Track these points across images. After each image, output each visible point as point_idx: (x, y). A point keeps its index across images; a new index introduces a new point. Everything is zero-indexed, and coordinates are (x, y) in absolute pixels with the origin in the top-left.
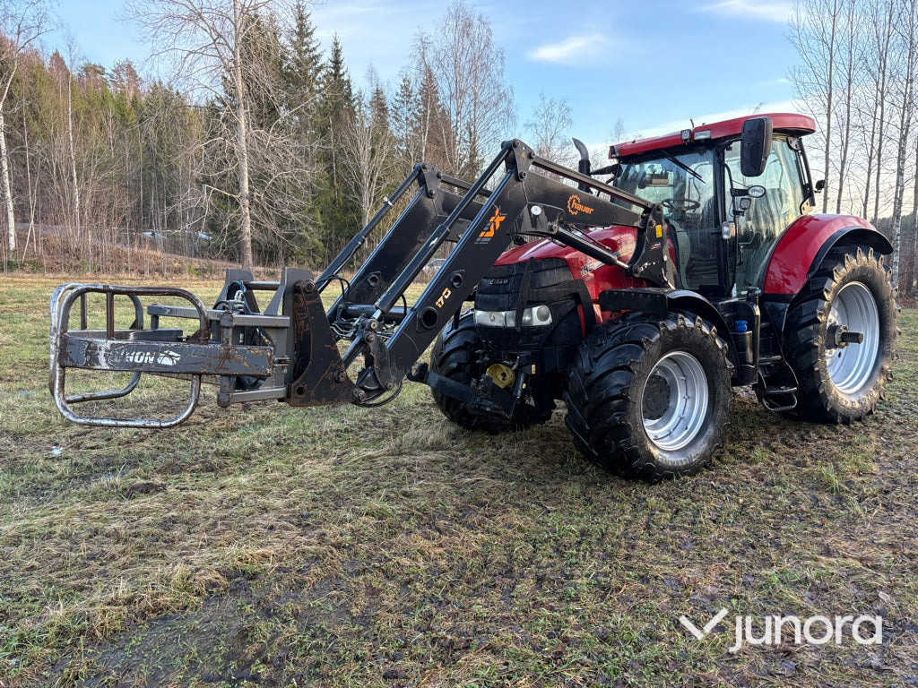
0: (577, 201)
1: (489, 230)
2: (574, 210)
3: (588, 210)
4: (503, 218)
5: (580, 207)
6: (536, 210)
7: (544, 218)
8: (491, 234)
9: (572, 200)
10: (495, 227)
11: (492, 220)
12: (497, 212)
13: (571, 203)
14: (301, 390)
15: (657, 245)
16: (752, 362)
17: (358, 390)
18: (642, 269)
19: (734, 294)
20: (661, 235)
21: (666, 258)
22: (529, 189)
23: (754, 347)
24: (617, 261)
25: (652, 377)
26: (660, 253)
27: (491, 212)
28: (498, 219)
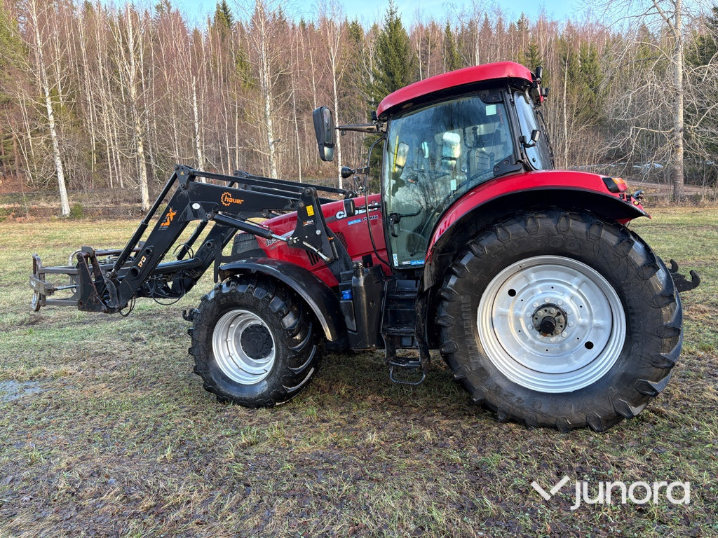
0: (228, 196)
1: (166, 221)
2: (226, 202)
3: (239, 201)
4: (174, 214)
5: (231, 200)
6: (196, 206)
7: (203, 211)
8: (168, 223)
9: (224, 196)
10: (170, 219)
11: (167, 215)
12: (171, 210)
13: (224, 198)
14: (81, 303)
15: (309, 222)
16: (355, 329)
17: (104, 307)
18: (295, 242)
19: (396, 264)
20: (313, 214)
21: (318, 232)
22: (191, 193)
23: (357, 316)
24: (273, 235)
25: (252, 326)
26: (313, 228)
27: (167, 211)
28: (172, 214)
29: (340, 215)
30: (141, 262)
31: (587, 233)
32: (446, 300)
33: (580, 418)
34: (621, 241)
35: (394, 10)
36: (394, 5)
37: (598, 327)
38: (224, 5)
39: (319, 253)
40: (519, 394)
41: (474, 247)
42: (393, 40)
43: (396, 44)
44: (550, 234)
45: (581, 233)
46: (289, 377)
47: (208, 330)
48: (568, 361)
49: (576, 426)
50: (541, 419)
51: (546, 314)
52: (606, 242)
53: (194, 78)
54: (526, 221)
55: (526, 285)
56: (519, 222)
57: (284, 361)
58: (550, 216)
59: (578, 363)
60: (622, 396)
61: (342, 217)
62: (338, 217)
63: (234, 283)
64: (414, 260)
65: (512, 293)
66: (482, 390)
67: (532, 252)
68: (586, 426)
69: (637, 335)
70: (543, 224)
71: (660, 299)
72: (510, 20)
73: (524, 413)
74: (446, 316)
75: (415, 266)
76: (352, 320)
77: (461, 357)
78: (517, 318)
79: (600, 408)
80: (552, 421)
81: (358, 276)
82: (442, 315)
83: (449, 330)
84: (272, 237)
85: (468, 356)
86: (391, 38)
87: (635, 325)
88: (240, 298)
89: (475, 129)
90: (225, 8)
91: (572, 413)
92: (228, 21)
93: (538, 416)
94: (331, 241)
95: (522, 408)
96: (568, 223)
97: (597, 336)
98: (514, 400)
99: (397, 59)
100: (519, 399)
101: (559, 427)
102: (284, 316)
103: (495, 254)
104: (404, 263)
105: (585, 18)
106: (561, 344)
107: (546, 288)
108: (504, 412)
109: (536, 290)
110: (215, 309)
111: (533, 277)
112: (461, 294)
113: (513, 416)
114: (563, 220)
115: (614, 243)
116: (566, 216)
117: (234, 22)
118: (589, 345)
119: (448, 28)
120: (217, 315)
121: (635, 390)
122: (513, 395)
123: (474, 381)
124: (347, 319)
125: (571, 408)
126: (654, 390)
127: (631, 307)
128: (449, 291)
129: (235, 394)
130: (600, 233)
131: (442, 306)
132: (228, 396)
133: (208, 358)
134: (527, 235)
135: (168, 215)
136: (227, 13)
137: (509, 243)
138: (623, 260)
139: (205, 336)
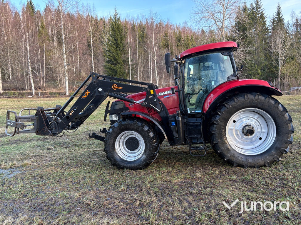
0: (116, 86)
1: (85, 96)
2: (114, 88)
3: (120, 88)
4: (89, 92)
5: (117, 87)
6: (100, 90)
7: (103, 91)
8: (86, 96)
9: (114, 86)
10: (87, 95)
12: (87, 91)
13: (113, 87)
14: (38, 132)
15: (151, 97)
16: (177, 137)
17: (50, 133)
18: (145, 104)
19: (189, 112)
20: (153, 93)
21: (155, 100)
22: (98, 84)
23: (178, 131)
24: (135, 102)
25: (131, 138)
26: (153, 99)
27: (85, 91)
28: (88, 93)
29: (160, 94)
30: (71, 113)
31: (265, 100)
32: (215, 124)
33: (262, 163)
34: (276, 103)
35: (117, 13)
36: (117, 12)
37: (264, 132)
38: (31, 2)
39: (156, 108)
40: (241, 156)
41: (226, 105)
42: (117, 26)
43: (118, 28)
44: (252, 100)
45: (263, 100)
46: (152, 156)
47: (114, 139)
48: (253, 145)
49: (261, 166)
50: (249, 165)
51: (248, 128)
52: (271, 103)
53: (28, 34)
54: (244, 96)
55: (239, 118)
56: (241, 96)
57: (150, 150)
58: (252, 95)
59: (257, 145)
60: (276, 154)
61: (161, 95)
62: (159, 95)
63: (127, 120)
64: (197, 111)
65: (234, 121)
66: (228, 156)
67: (246, 107)
68: (265, 166)
69: (280, 134)
70: (250, 97)
71: (288, 122)
72: (156, 22)
73: (243, 163)
74: (215, 130)
75: (197, 112)
76: (176, 133)
77: (221, 145)
78: (236, 130)
79: (269, 158)
80: (253, 165)
81: (179, 116)
82: (214, 129)
83: (217, 135)
84: (134, 102)
85: (223, 144)
86: (116, 25)
87: (279, 131)
88: (130, 126)
89: (204, 64)
90: (31, 4)
91: (260, 161)
92: (33, 9)
93: (249, 163)
94: (160, 104)
95: (242, 161)
96: (259, 97)
97: (263, 135)
98: (239, 158)
99: (119, 34)
100: (241, 158)
101: (255, 166)
102: (150, 132)
103: (234, 107)
104: (192, 112)
105: (184, 25)
106: (251, 139)
107: (247, 119)
108: (236, 163)
109: (243, 120)
110: (118, 131)
111: (242, 116)
112: (221, 122)
113: (239, 164)
114: (257, 96)
115: (274, 103)
116: (258, 95)
117: (36, 10)
118: (260, 139)
119: (133, 23)
120: (118, 133)
121: (280, 152)
122: (239, 157)
123: (225, 153)
124: (174, 133)
125: (259, 160)
126: (286, 151)
127: (278, 125)
128: (217, 121)
129: (126, 165)
130: (269, 100)
131: (213, 127)
132: (123, 166)
133: (113, 151)
134: (245, 101)
135: (86, 93)
136: (32, 6)
137: (239, 104)
138: (276, 109)
139: (112, 142)
